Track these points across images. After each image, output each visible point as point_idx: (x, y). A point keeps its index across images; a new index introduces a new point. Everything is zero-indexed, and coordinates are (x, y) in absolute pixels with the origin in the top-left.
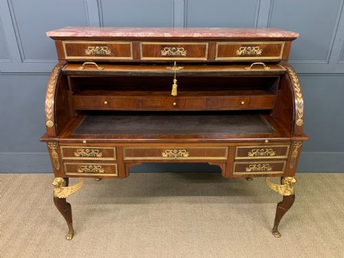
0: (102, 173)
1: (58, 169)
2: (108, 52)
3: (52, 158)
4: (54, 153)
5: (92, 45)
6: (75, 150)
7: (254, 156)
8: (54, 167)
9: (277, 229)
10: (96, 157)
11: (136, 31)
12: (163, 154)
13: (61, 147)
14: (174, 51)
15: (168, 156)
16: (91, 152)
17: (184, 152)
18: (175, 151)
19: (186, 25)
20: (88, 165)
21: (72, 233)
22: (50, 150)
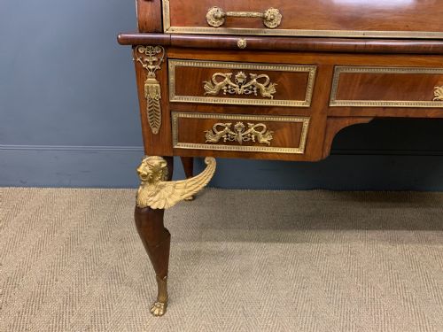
0: (265, 144)
1: (155, 131)
3: (142, 99)
4: (151, 83)
6: (206, 74)
8: (145, 125)
10: (260, 96)
13: (172, 65)
16: (249, 79)
20: (234, 122)
22: (141, 73)
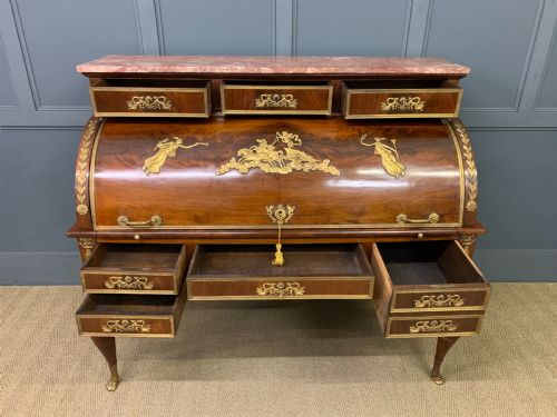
2: (167, 106)
5: (139, 94)
6: (106, 278)
7: (426, 306)
9: (438, 371)
10: (143, 289)
11: (218, 64)
12: (259, 291)
14: (277, 100)
15: (268, 294)
16: (133, 280)
17: (296, 286)
18: (280, 285)
19: (294, 53)
20: (121, 320)
21: (117, 379)
22: (82, 250)
